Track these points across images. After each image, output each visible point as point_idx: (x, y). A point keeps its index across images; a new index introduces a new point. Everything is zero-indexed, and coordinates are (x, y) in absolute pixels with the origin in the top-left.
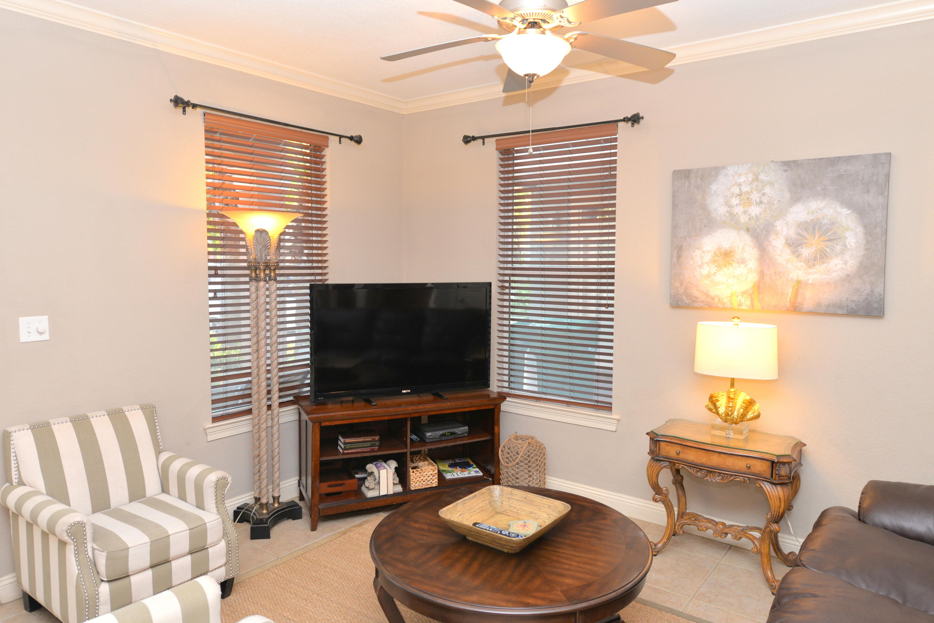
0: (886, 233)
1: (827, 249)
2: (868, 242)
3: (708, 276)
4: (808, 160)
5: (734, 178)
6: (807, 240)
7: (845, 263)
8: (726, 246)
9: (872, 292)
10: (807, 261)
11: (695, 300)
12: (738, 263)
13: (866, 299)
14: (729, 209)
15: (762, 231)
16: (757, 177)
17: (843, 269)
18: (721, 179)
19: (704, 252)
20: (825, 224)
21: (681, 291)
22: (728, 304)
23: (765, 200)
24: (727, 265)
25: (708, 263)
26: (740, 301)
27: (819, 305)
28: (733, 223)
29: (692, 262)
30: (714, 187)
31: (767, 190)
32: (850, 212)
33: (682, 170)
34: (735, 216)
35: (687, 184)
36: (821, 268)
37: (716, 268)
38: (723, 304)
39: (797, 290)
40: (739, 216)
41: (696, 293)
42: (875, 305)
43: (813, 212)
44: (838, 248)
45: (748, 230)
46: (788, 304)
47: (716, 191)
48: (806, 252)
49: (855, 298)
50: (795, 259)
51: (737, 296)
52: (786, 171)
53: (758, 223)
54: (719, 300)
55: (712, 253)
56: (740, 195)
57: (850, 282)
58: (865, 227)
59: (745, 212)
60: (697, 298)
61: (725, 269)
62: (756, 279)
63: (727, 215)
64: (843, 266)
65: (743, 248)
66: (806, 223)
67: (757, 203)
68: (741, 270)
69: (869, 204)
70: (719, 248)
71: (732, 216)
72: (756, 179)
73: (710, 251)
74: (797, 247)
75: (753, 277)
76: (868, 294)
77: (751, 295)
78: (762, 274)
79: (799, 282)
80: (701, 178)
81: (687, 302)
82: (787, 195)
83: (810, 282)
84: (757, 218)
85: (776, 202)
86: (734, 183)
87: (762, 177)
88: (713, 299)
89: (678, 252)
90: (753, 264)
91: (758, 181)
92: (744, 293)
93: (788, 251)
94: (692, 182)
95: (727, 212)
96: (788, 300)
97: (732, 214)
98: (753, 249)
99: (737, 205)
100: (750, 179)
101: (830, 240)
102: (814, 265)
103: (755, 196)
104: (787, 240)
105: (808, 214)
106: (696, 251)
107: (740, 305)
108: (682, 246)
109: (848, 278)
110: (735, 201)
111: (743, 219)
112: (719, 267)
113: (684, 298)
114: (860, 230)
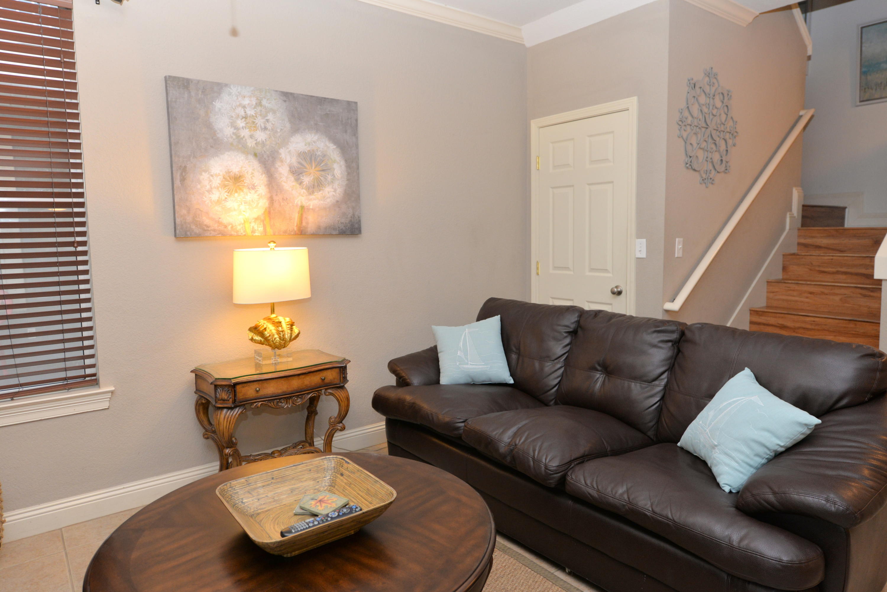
0: (358, 168)
1: (322, 178)
2: (349, 174)
3: (219, 202)
4: (302, 95)
5: (238, 99)
6: (306, 169)
7: (335, 191)
8: (235, 170)
9: (354, 215)
10: (308, 188)
11: (206, 228)
12: (249, 188)
13: (351, 221)
14: (235, 131)
15: (268, 157)
16: (260, 103)
17: (334, 195)
18: (225, 97)
19: (212, 176)
20: (319, 155)
21: (189, 219)
22: (242, 231)
23: (269, 126)
24: (238, 190)
25: (217, 188)
26: (253, 227)
27: (319, 228)
28: (240, 146)
29: (199, 186)
30: (218, 104)
31: (270, 116)
32: (335, 147)
33: (179, 78)
34: (242, 139)
35: (186, 95)
36: (318, 195)
37: (226, 194)
38: (237, 232)
39: (302, 215)
40: (246, 140)
41: (206, 221)
42: (356, 226)
43: (309, 144)
44: (329, 177)
45: (255, 155)
46: (295, 229)
47: (220, 109)
48: (307, 180)
49: (343, 220)
50: (298, 185)
51: (250, 223)
52: (285, 101)
53: (264, 149)
54: (232, 227)
55: (221, 177)
56: (245, 117)
57: (339, 207)
58: (346, 161)
59: (251, 137)
60: (208, 227)
61: (236, 194)
62: (267, 205)
63: (234, 137)
64: (334, 193)
65: (252, 173)
66: (304, 153)
67: (262, 129)
68: (251, 196)
69: (347, 142)
70: (228, 172)
71: (239, 139)
72: (259, 104)
73: (219, 175)
74: (299, 175)
75: (264, 203)
76: (351, 217)
77: (263, 221)
78: (271, 200)
79: (302, 207)
80: (202, 92)
81: (197, 232)
82: (288, 125)
83: (311, 207)
84: (263, 144)
85: (279, 131)
86: (238, 104)
87: (264, 102)
88: (226, 227)
89: (181, 174)
90: (262, 190)
91: (261, 106)
92: (256, 219)
93: (292, 178)
94: (193, 94)
95: (233, 133)
96: (296, 225)
97: (239, 136)
98: (262, 174)
99: (243, 128)
100: (254, 103)
101: (323, 170)
102: (313, 192)
103: (260, 121)
104: (290, 168)
105: (306, 145)
106: (203, 173)
107: (253, 231)
108: (185, 167)
109: (337, 204)
110: (241, 123)
111: (250, 143)
112: (230, 192)
113: (193, 227)
114: (343, 163)
